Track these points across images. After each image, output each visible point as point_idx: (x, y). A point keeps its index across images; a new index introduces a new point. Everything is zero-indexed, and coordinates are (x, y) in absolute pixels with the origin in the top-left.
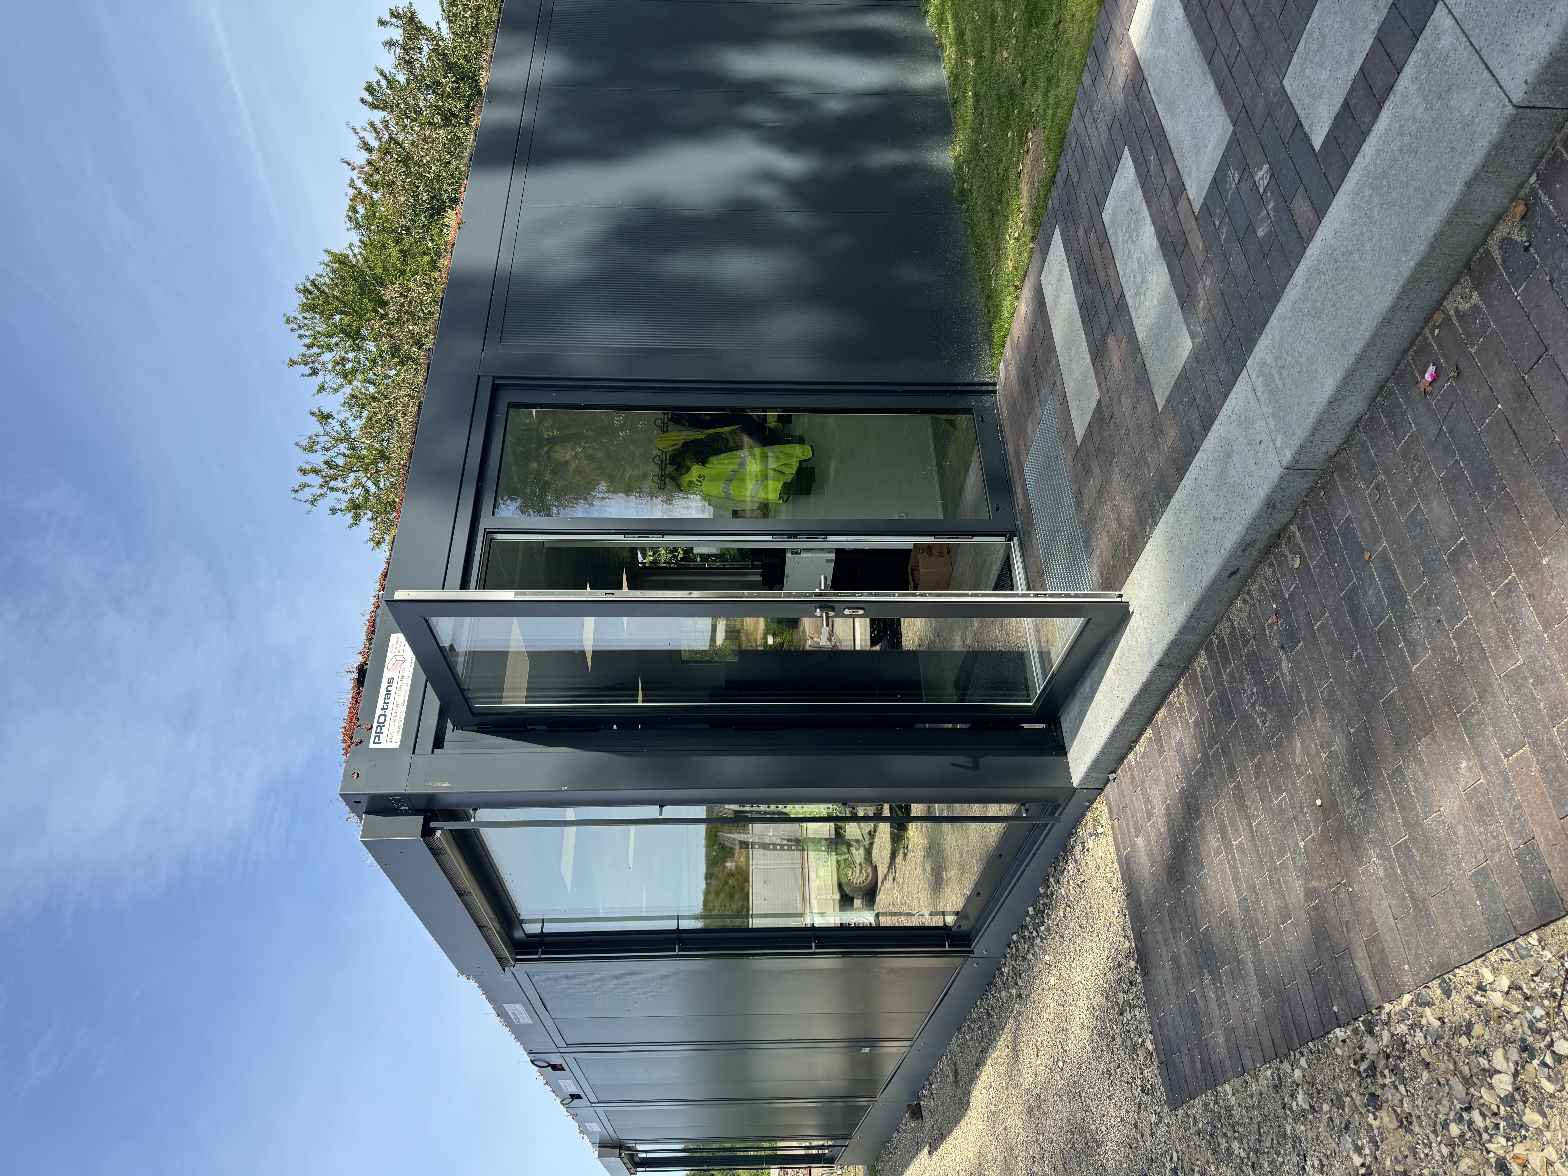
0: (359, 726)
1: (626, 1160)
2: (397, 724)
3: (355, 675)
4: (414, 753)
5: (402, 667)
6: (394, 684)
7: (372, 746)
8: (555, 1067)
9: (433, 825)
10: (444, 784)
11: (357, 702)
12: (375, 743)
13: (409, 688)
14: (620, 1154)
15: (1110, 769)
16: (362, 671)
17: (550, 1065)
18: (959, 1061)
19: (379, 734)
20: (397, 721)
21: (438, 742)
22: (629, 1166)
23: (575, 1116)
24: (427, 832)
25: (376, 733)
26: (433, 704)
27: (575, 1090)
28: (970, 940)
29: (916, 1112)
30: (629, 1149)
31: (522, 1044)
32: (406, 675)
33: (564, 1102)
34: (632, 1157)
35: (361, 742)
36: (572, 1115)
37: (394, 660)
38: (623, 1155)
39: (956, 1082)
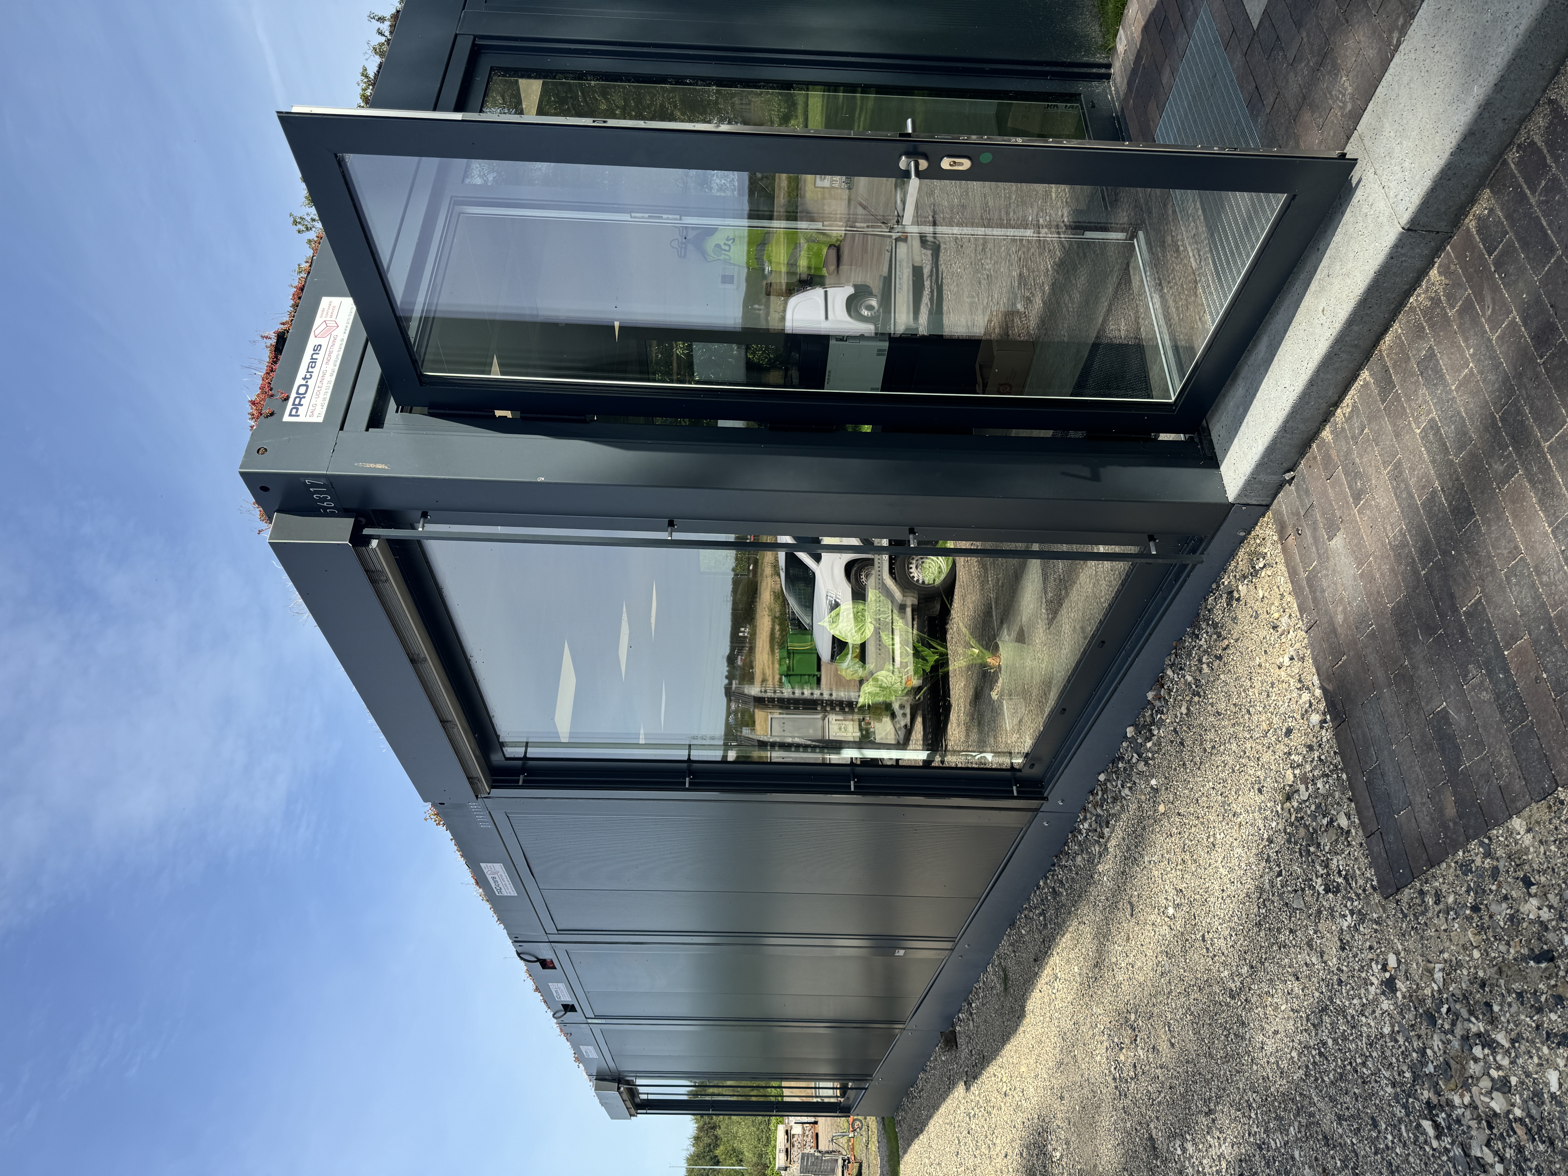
0: (272, 396)
1: (625, 1096)
2: (322, 396)
3: (274, 341)
4: (342, 428)
5: (333, 334)
6: (322, 352)
7: (286, 418)
8: (545, 964)
9: (367, 531)
10: (379, 466)
11: (272, 371)
12: (290, 415)
13: (340, 357)
14: (619, 1088)
15: (1286, 465)
16: (281, 338)
17: (538, 960)
18: (1010, 964)
19: (296, 407)
20: (322, 392)
21: (376, 420)
22: (629, 1105)
23: (568, 1036)
24: (359, 540)
25: (294, 404)
26: (373, 371)
27: (567, 999)
28: (1042, 787)
29: (950, 1040)
30: (628, 1083)
31: (505, 928)
32: (338, 342)
33: (557, 1015)
34: (632, 1093)
35: (272, 414)
36: (566, 1034)
37: (324, 325)
38: (622, 1089)
39: (1006, 989)
